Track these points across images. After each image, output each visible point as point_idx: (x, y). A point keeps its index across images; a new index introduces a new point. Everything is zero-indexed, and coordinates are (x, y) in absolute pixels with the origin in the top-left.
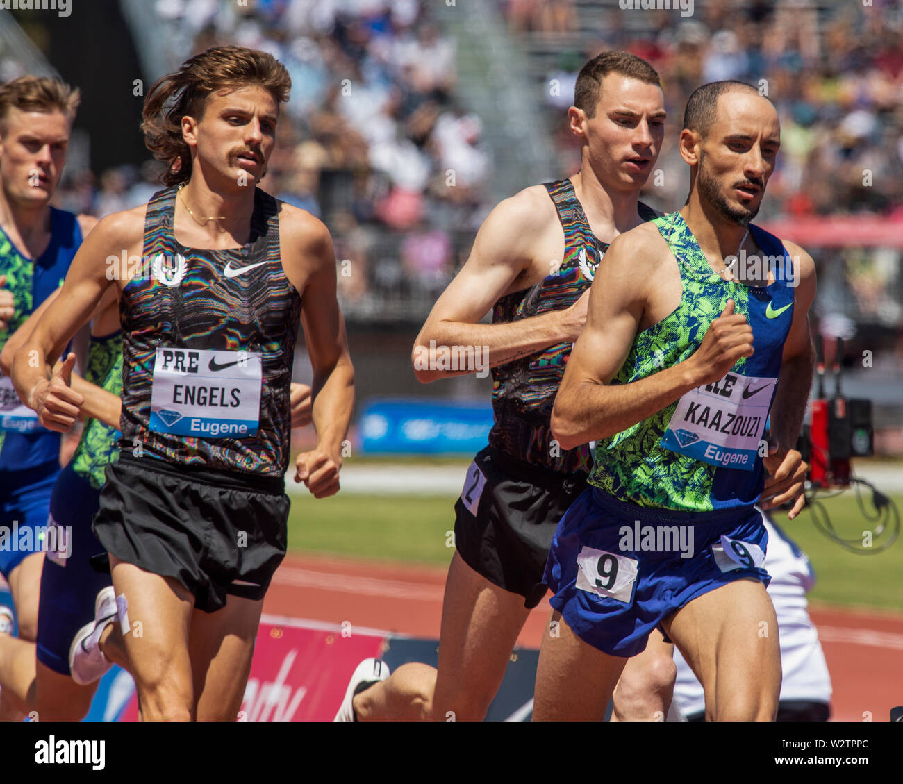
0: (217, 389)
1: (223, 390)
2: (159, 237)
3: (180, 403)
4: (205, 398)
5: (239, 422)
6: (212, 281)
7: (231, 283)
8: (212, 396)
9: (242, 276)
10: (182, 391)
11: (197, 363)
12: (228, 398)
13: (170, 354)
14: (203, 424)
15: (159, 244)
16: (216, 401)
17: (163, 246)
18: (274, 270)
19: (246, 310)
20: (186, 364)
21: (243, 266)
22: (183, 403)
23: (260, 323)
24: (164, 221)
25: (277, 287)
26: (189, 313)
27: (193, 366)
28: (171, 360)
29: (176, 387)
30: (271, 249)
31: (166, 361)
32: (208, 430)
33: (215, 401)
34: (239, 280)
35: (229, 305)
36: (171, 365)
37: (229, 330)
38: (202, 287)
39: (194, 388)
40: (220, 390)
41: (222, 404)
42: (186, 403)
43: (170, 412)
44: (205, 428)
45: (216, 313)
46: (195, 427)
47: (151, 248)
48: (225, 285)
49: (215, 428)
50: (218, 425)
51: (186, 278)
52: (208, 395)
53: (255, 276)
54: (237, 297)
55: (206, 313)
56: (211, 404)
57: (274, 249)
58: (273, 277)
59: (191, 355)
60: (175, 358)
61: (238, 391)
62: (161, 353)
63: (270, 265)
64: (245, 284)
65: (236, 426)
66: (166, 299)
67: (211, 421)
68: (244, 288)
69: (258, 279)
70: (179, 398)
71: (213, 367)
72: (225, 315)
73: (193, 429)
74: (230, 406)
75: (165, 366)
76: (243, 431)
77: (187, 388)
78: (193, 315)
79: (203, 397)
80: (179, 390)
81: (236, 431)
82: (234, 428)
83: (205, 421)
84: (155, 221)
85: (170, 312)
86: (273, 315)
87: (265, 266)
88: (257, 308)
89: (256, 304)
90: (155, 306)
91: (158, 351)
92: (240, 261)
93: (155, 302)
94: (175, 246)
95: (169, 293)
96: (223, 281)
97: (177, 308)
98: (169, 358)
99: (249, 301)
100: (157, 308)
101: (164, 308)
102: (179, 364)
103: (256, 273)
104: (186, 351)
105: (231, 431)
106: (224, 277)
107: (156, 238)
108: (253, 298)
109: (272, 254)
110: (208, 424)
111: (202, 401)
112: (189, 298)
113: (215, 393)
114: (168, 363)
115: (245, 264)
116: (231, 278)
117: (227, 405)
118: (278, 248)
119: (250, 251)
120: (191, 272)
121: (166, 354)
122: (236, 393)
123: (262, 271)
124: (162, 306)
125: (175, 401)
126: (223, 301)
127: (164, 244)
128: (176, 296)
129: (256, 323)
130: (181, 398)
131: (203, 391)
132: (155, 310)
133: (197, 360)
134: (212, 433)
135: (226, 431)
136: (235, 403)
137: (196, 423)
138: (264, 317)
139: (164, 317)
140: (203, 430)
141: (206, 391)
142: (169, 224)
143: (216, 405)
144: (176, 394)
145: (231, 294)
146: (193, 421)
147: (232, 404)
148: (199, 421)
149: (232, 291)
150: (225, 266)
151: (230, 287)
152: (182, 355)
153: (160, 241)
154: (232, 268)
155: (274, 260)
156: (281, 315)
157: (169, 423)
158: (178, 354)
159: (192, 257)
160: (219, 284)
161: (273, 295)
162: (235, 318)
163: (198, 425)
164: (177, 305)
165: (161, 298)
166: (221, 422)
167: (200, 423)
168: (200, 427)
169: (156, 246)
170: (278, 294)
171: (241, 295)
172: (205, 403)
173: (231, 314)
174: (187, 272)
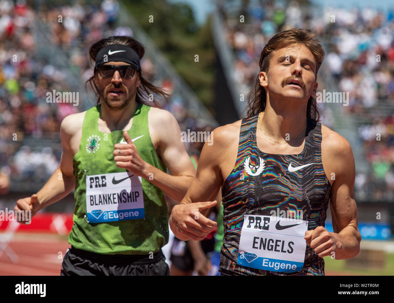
0: (280, 241)
1: (283, 242)
2: (248, 147)
3: (257, 248)
4: (272, 246)
5: (292, 263)
6: (280, 174)
7: (292, 176)
8: (276, 245)
9: (299, 171)
10: (258, 241)
11: (268, 224)
12: (286, 248)
13: (253, 218)
14: (270, 263)
15: (248, 151)
16: (279, 248)
17: (250, 153)
18: (319, 169)
19: (301, 193)
20: (262, 224)
21: (300, 166)
22: (259, 248)
23: (309, 201)
24: (250, 137)
25: (320, 180)
26: (266, 193)
27: (266, 225)
28: (253, 222)
29: (255, 238)
30: (316, 156)
31: (250, 223)
32: (273, 266)
33: (278, 248)
34: (297, 174)
35: (290, 189)
36: (253, 225)
37: (290, 204)
38: (274, 177)
39: (266, 239)
40: (282, 242)
41: (282, 251)
42: (260, 248)
43: (250, 254)
44: (271, 265)
45: (282, 194)
46: (265, 264)
47: (243, 153)
48: (288, 176)
49: (277, 265)
50: (279, 264)
51: (264, 172)
52: (274, 244)
53: (307, 172)
54: (296, 184)
55: (276, 194)
56: (276, 250)
57: (318, 156)
58: (317, 173)
59: (265, 219)
60: (255, 221)
61: (293, 244)
62: (248, 218)
63: (316, 165)
64: (300, 176)
65: (290, 265)
66: (252, 185)
67: (275, 261)
68: (300, 178)
69: (308, 173)
70: (256, 245)
71: (279, 227)
72: (288, 195)
73: (263, 265)
74: (287, 252)
75: (249, 226)
76: (294, 268)
77: (262, 239)
78: (268, 194)
79: (271, 246)
80: (257, 240)
81: (290, 268)
82: (289, 266)
83: (271, 260)
84: (245, 137)
85: (254, 193)
86: (317, 197)
87: (314, 166)
88: (308, 192)
89: (306, 190)
90: (245, 189)
91: (246, 217)
92: (298, 163)
93: (245, 187)
94: (258, 152)
95: (254, 181)
96: (287, 174)
97: (259, 191)
98: (252, 221)
99: (303, 187)
100: (246, 190)
101: (250, 190)
102: (258, 225)
103: (307, 170)
104: (262, 217)
105: (287, 268)
106: (288, 171)
107: (246, 148)
108: (305, 185)
109: (317, 158)
110: (273, 263)
111: (270, 248)
112: (265, 184)
113: (279, 243)
114: (251, 224)
115: (301, 164)
116: (292, 173)
117: (285, 252)
118: (321, 156)
119: (303, 156)
120: (267, 168)
121: (250, 218)
122: (291, 244)
123: (311, 168)
124: (249, 189)
125: (254, 247)
126: (287, 187)
127: (251, 151)
128: (258, 183)
129: (307, 201)
130: (257, 245)
131: (271, 241)
132: (245, 191)
133: (269, 222)
134: (275, 269)
135: (284, 268)
136: (290, 251)
137: (265, 261)
138: (312, 197)
139: (250, 195)
140: (270, 266)
141: (273, 242)
142: (254, 138)
143: (279, 251)
144: (255, 242)
145: (292, 182)
146: (264, 260)
147: (288, 251)
148: (268, 260)
149: (292, 180)
150: (289, 165)
151: (291, 178)
152: (260, 219)
153: (249, 150)
154: (293, 166)
155: (318, 162)
156: (321, 196)
157: (249, 261)
158: (258, 219)
159: (269, 160)
160: (284, 176)
161: (317, 184)
162: (293, 197)
163: (267, 263)
164: (258, 188)
165: (248, 184)
166: (281, 262)
167: (268, 262)
168: (268, 264)
169: (246, 152)
170: (320, 184)
171: (298, 183)
172: (272, 249)
173: (292, 195)
174: (265, 168)
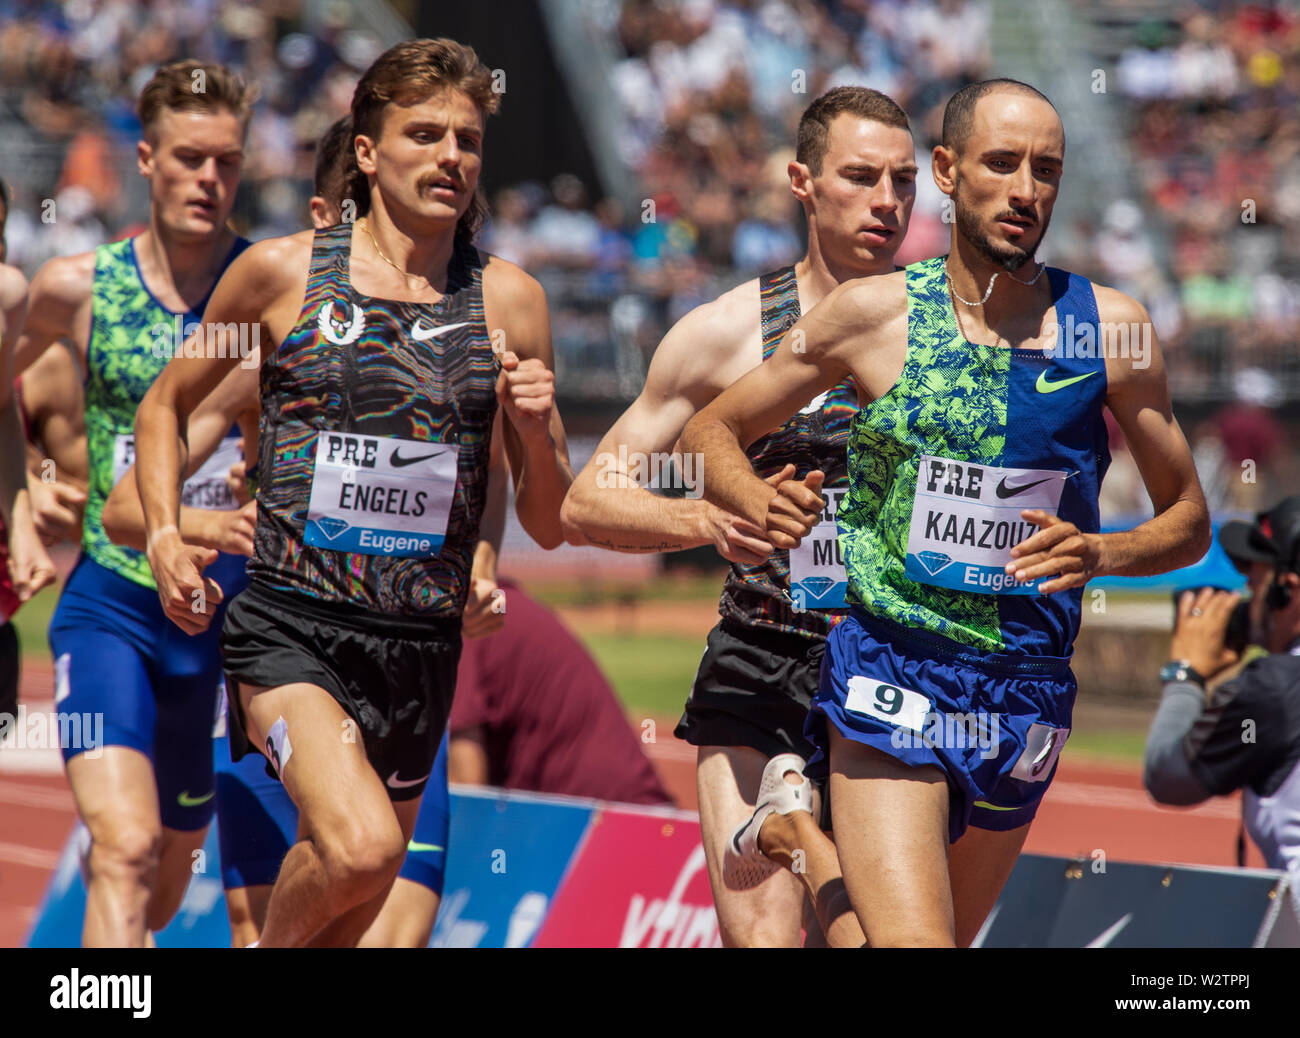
0: (398, 491)
1: (405, 492)
2: (328, 282)
3: (349, 507)
5: (420, 537)
6: (396, 345)
7: (421, 349)
8: (390, 500)
9: (436, 339)
10: (351, 491)
11: (375, 454)
12: (411, 503)
13: (338, 440)
14: (375, 538)
15: (328, 291)
16: (395, 506)
17: (333, 293)
18: (477, 335)
19: (440, 385)
20: (360, 455)
21: (436, 327)
22: (353, 508)
23: (457, 405)
24: (336, 262)
25: (480, 359)
26: (364, 384)
27: (370, 458)
28: (339, 449)
29: (345, 486)
30: (472, 307)
31: (332, 449)
32: (380, 545)
33: (393, 506)
34: (431, 344)
35: (417, 378)
36: (339, 455)
37: (417, 411)
38: (382, 350)
39: (368, 488)
40: (402, 493)
41: (402, 512)
42: (356, 508)
43: (333, 520)
44: (378, 542)
45: (400, 388)
46: (365, 542)
47: (318, 293)
48: (413, 349)
49: (389, 542)
50: (393, 539)
51: (363, 336)
52: (384, 498)
53: (453, 340)
54: (428, 367)
55: (387, 386)
56: (387, 511)
57: (477, 308)
58: (475, 344)
59: (367, 444)
60: (344, 447)
61: (425, 495)
62: (327, 439)
63: (473, 327)
64: (439, 350)
65: (416, 541)
66: (335, 363)
67: (385, 533)
68: (437, 355)
69: (458, 344)
70: (347, 502)
71: (396, 461)
72: (411, 390)
73: (362, 545)
74: (411, 515)
75: (331, 457)
76: (425, 549)
77: (360, 488)
78: (371, 387)
80: (349, 491)
81: (416, 548)
82: (413, 544)
83: (378, 533)
84: (324, 262)
85: (340, 381)
86: (475, 396)
87: (466, 328)
88: (455, 383)
89: (451, 379)
90: (319, 371)
91: (323, 435)
92: (434, 321)
93: (320, 365)
94: (350, 294)
95: (339, 355)
96: (411, 344)
97: (350, 376)
98: (336, 446)
99: (444, 374)
100: (322, 373)
101: (331, 374)
102: (351, 455)
103: (453, 337)
104: (361, 438)
105: (409, 548)
106: (411, 339)
107: (325, 283)
108: (449, 370)
109: (474, 313)
110: (382, 538)
111: (376, 506)
112: (365, 364)
113: (395, 496)
114: (334, 453)
115: (440, 324)
116: (421, 342)
117: (407, 514)
118: (482, 307)
119: (445, 309)
120: (370, 330)
121: (333, 440)
122: (421, 497)
123: (461, 334)
124: (328, 371)
125: (342, 505)
126: (410, 372)
127: (335, 291)
128: (348, 360)
129: (452, 404)
130: (350, 502)
131: (379, 492)
132: (320, 376)
133: (376, 450)
134: (385, 550)
135: (404, 548)
136: (418, 511)
137: (366, 536)
138: (464, 396)
139: (329, 387)
140: (375, 546)
141: (383, 493)
142: (343, 266)
143: (394, 512)
144: (344, 495)
145: (420, 363)
146: (363, 533)
147: (414, 512)
148: (371, 533)
149: (421, 358)
150: (413, 325)
151: (420, 353)
152: (355, 442)
153: (330, 288)
154: (422, 328)
155: (478, 321)
156: (483, 396)
157: (331, 535)
158: (349, 442)
159: (375, 311)
160: (405, 349)
161: (475, 368)
162: (424, 396)
163: (369, 538)
164: (349, 371)
165: (327, 360)
166: (397, 534)
167: (372, 536)
168: (371, 542)
169: (324, 292)
170: (481, 369)
171: (435, 365)
172: (380, 509)
173: (420, 390)
174: (365, 329)
